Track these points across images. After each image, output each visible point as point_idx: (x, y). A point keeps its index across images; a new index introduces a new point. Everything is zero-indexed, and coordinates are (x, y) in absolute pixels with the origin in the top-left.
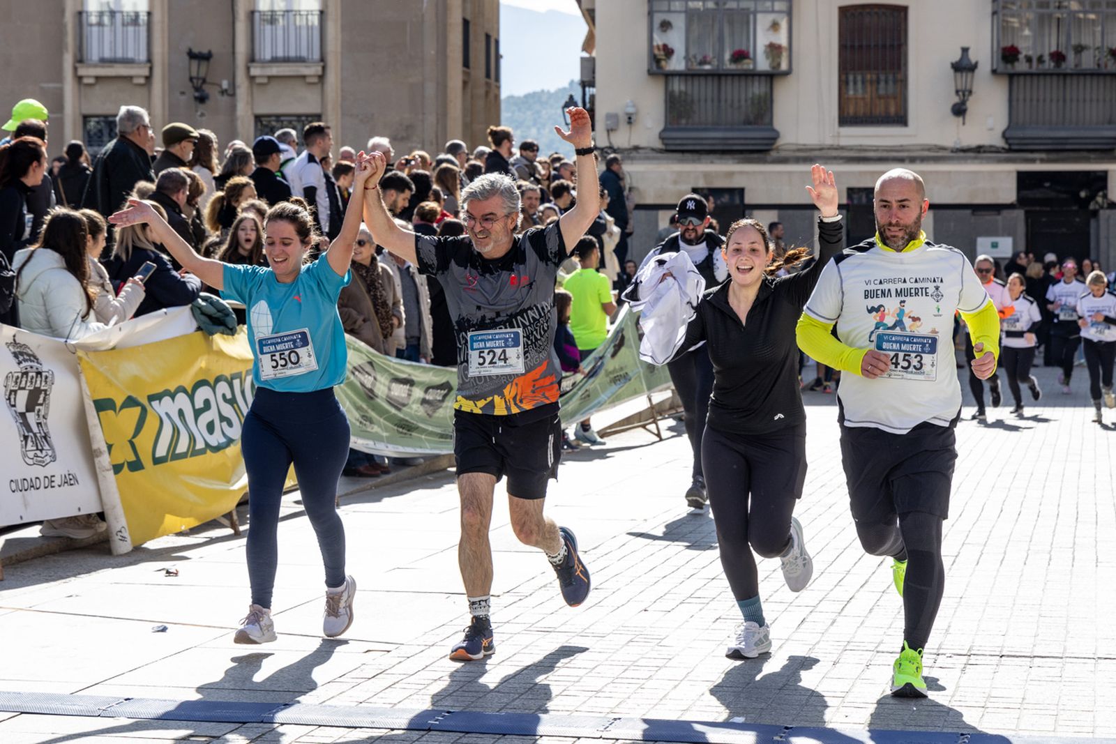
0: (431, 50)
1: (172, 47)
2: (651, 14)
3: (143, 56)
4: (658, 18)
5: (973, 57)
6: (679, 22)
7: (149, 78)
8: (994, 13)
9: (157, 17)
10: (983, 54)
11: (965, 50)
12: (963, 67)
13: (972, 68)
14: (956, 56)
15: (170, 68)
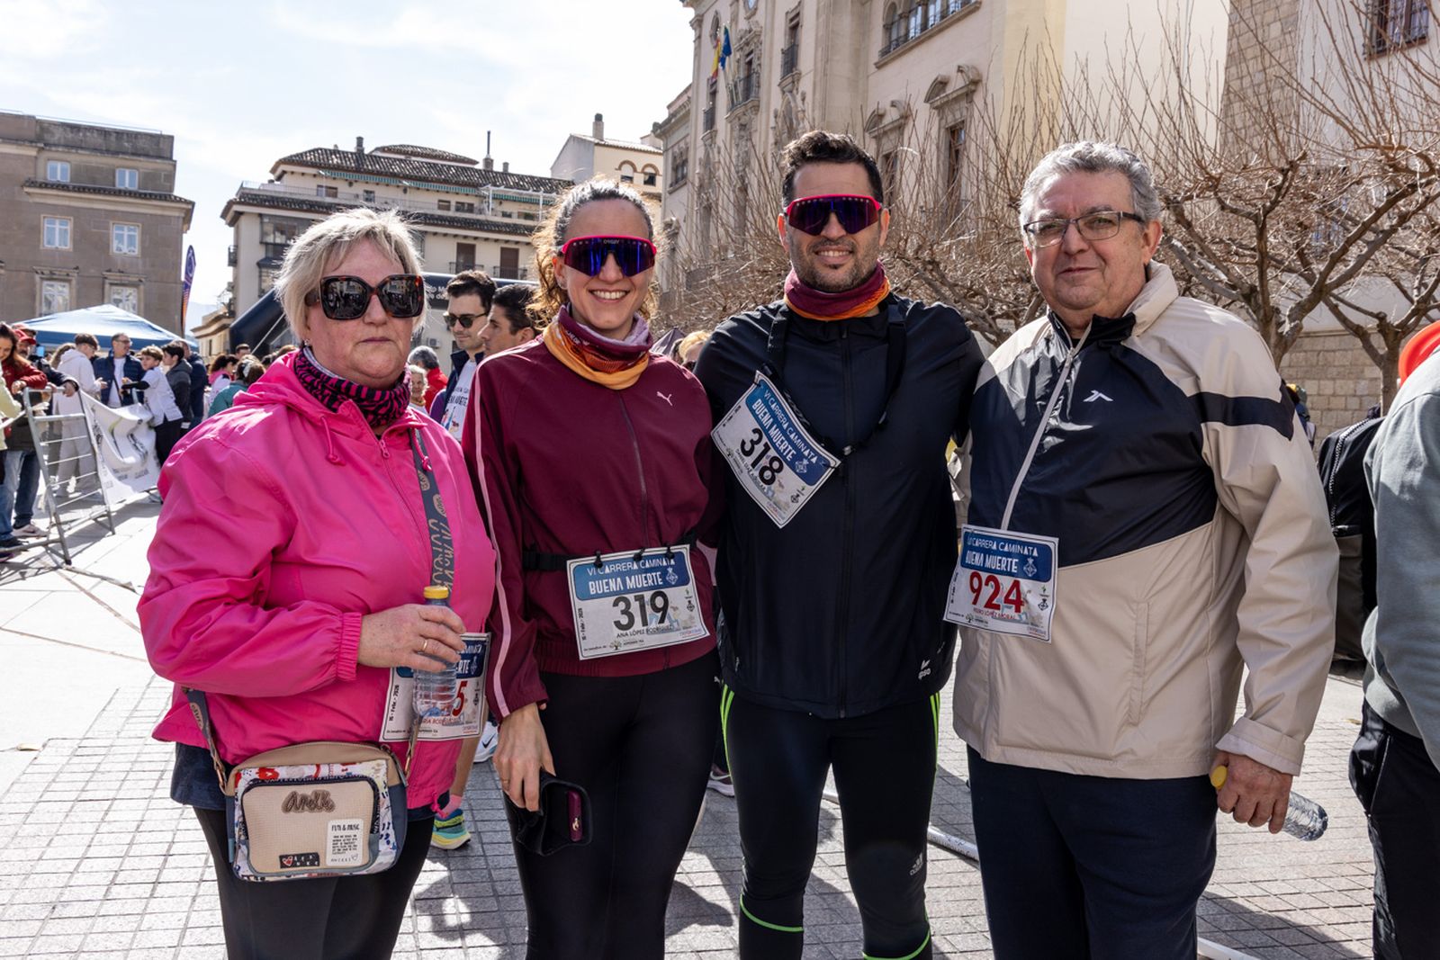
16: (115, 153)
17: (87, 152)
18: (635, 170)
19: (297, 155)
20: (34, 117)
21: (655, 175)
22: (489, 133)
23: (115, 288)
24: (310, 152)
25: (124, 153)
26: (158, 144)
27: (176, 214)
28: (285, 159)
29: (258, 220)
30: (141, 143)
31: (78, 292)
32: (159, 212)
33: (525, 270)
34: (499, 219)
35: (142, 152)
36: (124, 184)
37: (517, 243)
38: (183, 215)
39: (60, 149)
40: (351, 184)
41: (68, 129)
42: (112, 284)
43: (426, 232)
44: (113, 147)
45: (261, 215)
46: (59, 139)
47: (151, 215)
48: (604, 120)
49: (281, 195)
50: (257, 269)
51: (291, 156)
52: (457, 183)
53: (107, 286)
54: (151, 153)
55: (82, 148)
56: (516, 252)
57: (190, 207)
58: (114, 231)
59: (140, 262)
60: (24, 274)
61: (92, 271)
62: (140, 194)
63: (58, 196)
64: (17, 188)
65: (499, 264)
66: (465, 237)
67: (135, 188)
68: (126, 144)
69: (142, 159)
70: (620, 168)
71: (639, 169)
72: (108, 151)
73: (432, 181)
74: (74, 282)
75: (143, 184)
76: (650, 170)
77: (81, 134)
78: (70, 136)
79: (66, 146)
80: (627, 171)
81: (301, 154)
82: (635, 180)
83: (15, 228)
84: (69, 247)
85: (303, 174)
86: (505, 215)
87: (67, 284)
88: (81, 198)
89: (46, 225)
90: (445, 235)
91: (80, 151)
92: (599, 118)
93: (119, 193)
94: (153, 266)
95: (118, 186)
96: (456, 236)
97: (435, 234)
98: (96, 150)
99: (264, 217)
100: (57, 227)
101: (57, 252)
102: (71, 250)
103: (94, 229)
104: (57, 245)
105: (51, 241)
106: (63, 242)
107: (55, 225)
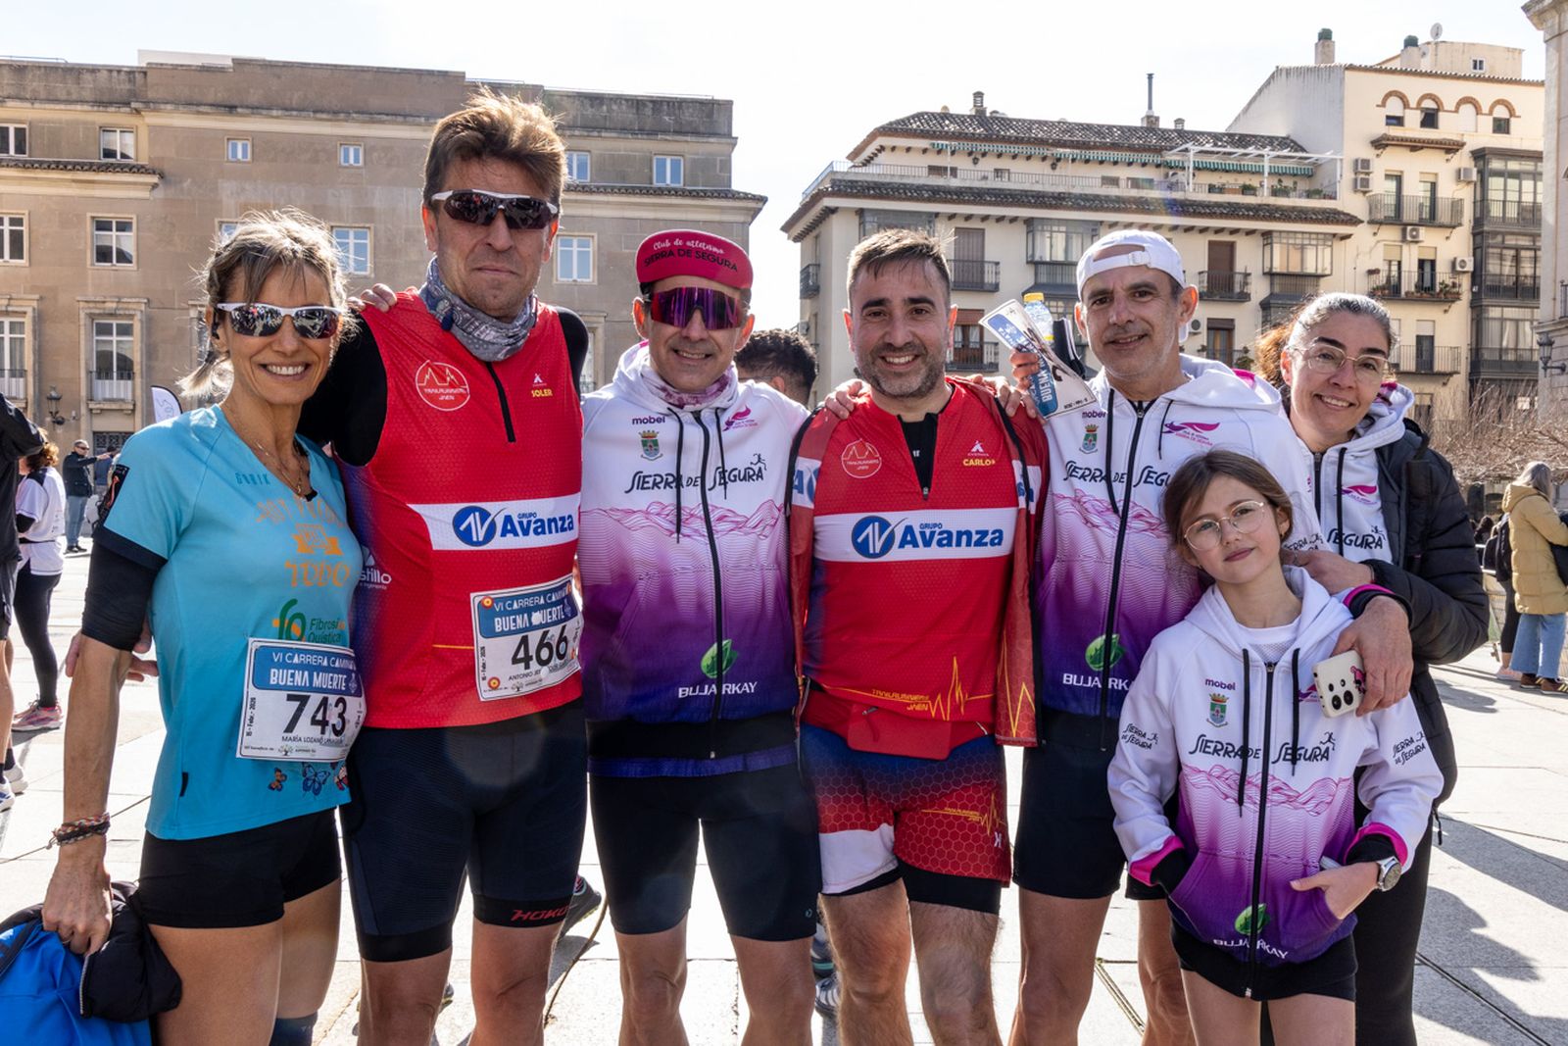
16: (652, 133)
17: (614, 135)
18: (1406, 105)
19: (898, 122)
20: (542, 87)
21: (1438, 110)
22: (1150, 76)
24: (913, 117)
25: (665, 132)
26: (710, 115)
27: (733, 218)
28: (883, 127)
29: (856, 220)
30: (687, 116)
31: (606, 348)
32: (716, 217)
33: (1247, 275)
34: (1204, 196)
35: (688, 129)
36: (664, 181)
37: (1233, 232)
38: (749, 219)
39: (577, 133)
40: (975, 161)
41: (587, 102)
43: (1101, 222)
44: (649, 124)
45: (861, 212)
46: (575, 117)
48: (1334, 38)
49: (888, 180)
51: (891, 124)
52: (1131, 148)
54: (702, 129)
55: (606, 129)
56: (1232, 246)
57: (760, 205)
62: (690, 192)
63: (576, 201)
65: (1206, 269)
67: (680, 185)
68: (667, 118)
69: (689, 139)
70: (1383, 104)
71: (1413, 104)
72: (641, 131)
73: (1095, 147)
75: (691, 177)
76: (1429, 104)
77: (605, 108)
78: (590, 111)
79: (584, 127)
80: (1394, 108)
81: (903, 121)
82: (1407, 121)
84: (591, 278)
85: (908, 150)
86: (1212, 189)
88: (608, 203)
91: (603, 134)
92: (1325, 36)
93: (660, 192)
95: (656, 184)
98: (624, 130)
99: (866, 214)
100: (575, 249)
101: (576, 288)
102: (596, 283)
103: (626, 248)
104: (575, 277)
105: (568, 273)
106: (583, 272)
107: (571, 246)
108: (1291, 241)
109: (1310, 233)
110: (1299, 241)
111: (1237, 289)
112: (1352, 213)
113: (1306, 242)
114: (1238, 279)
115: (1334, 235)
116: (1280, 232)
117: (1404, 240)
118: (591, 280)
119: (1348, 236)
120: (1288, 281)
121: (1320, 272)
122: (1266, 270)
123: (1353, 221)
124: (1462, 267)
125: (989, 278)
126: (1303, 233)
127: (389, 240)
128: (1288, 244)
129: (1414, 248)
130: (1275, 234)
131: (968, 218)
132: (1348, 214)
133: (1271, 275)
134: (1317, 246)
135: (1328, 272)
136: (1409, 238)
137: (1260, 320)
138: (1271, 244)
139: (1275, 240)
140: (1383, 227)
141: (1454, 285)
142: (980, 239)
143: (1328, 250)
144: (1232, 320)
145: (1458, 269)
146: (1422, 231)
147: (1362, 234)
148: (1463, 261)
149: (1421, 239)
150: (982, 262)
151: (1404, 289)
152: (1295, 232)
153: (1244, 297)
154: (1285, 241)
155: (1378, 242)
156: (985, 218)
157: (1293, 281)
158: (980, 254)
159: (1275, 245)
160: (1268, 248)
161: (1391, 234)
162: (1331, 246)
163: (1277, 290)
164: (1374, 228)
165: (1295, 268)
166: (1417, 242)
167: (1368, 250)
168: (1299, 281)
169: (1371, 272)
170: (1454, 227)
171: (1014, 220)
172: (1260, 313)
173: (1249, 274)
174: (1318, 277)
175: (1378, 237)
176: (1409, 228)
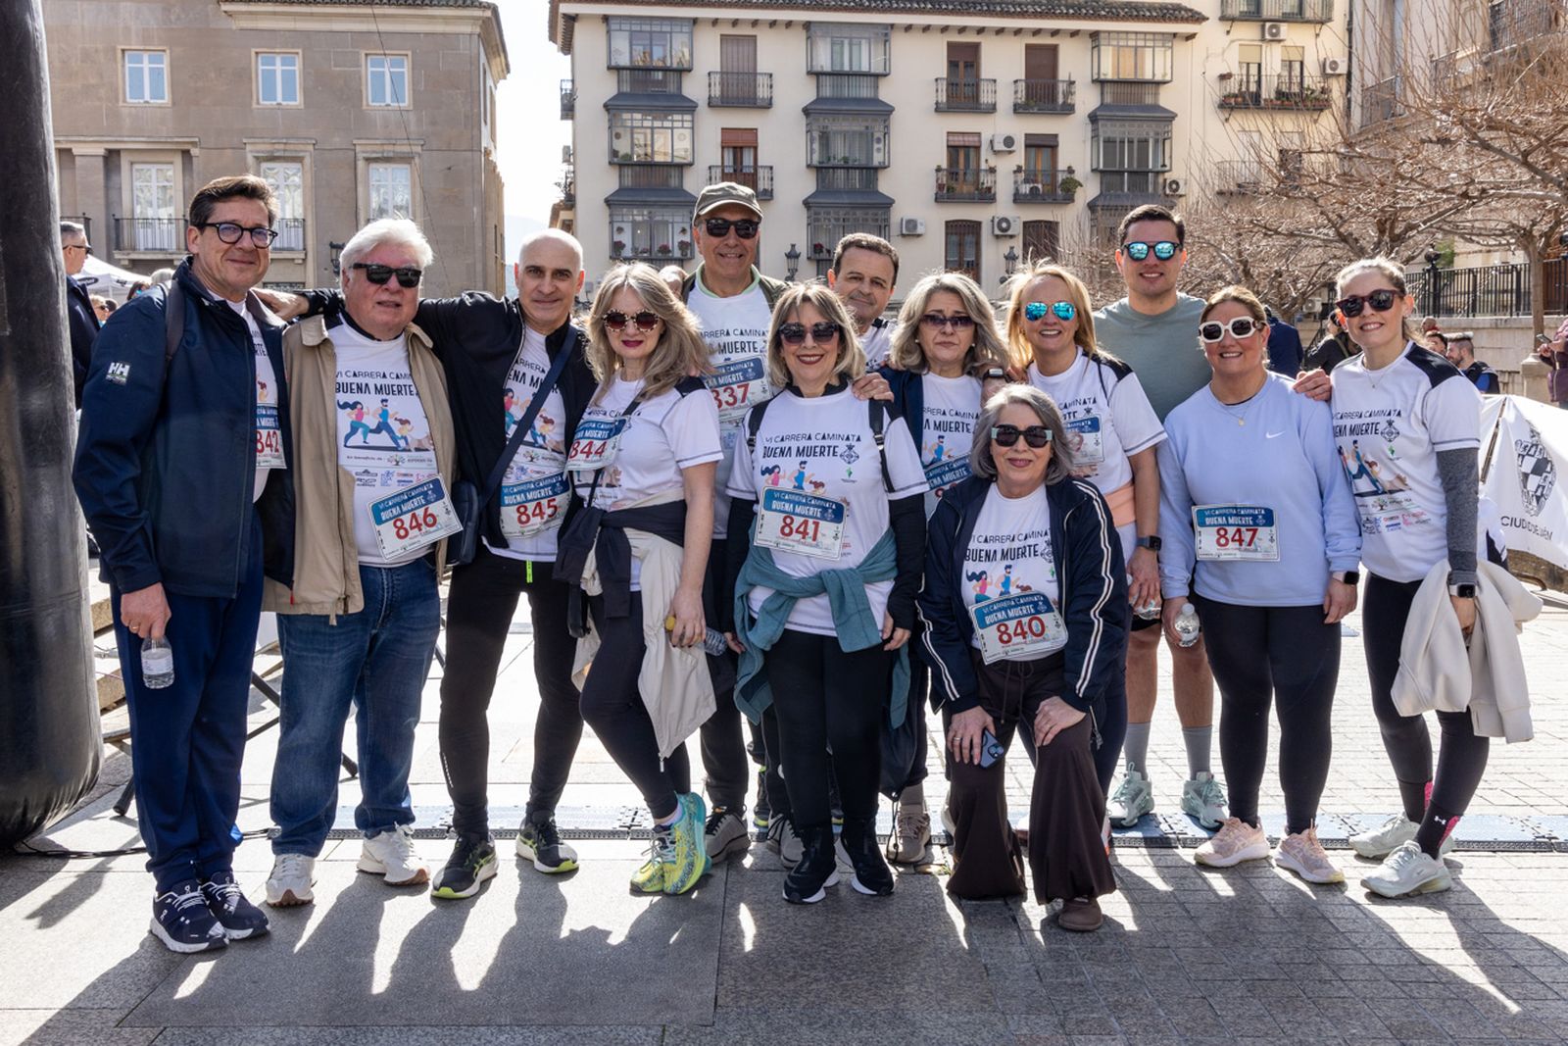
0: (479, 244)
1: (318, 241)
2: (611, 223)
3: (301, 247)
4: (616, 225)
5: (798, 250)
6: (628, 228)
7: (304, 260)
8: (808, 224)
9: (309, 222)
10: (803, 248)
11: (793, 246)
12: (792, 255)
13: (797, 256)
14: (788, 250)
15: (317, 253)
23: (373, 166)
27: (467, 29)
29: (603, 28)
31: (316, 178)
32: (440, 28)
33: (1072, 83)
37: (1055, 33)
38: (478, 30)
42: (368, 160)
43: (892, 26)
45: (606, 18)
47: (426, 34)
50: (605, 116)
53: (361, 164)
56: (1054, 50)
57: (488, 13)
58: (369, 69)
59: (412, 117)
60: (230, 151)
61: (337, 139)
63: (275, 13)
64: (211, 7)
65: (1023, 77)
66: (962, 30)
74: (307, 161)
83: (213, 75)
84: (298, 102)
87: (299, 165)
88: (312, 14)
89: (261, 67)
90: (926, 29)
94: (434, 123)
96: (945, 29)
97: (908, 28)
99: (612, 21)
100: (279, 68)
101: (279, 112)
102: (302, 107)
103: (335, 66)
104: (279, 99)
105: (270, 94)
106: (289, 94)
107: (274, 65)
108: (1122, 43)
109: (1145, 33)
110: (1132, 43)
111: (1061, 100)
112: (1196, 9)
113: (1141, 43)
114: (1061, 87)
115: (1175, 35)
116: (1109, 32)
117: (1263, 39)
118: (297, 103)
119: (1190, 37)
120: (1121, 89)
121: (1158, 78)
122: (1095, 77)
123: (1197, 18)
124: (1334, 69)
125: (762, 92)
126: (1136, 33)
127: (64, 62)
128: (1119, 47)
129: (1277, 48)
130: (1102, 35)
131: (735, 23)
132: (1191, 10)
133: (1101, 83)
134: (1154, 47)
135: (1168, 78)
136: (1268, 37)
137: (1089, 135)
138: (1098, 46)
139: (1102, 42)
140: (1236, 24)
141: (1323, 91)
142: (751, 48)
143: (1169, 53)
144: (1056, 136)
145: (1329, 71)
146: (1284, 27)
147: (1211, 33)
148: (1335, 62)
149: (1282, 37)
150: (755, 74)
151: (1264, 95)
152: (1127, 33)
153: (1068, 109)
154: (1115, 43)
155: (1233, 41)
156: (755, 23)
157: (1127, 89)
158: (751, 64)
159: (1102, 48)
160: (1096, 51)
161: (1248, 32)
162: (1172, 47)
163: (1108, 99)
164: (1226, 26)
165: (1127, 74)
166: (1280, 41)
167: (1220, 50)
168: (1135, 89)
169: (1224, 77)
170: (1322, 23)
171: (789, 24)
172: (1089, 127)
173: (1073, 83)
174: (1158, 83)
175: (1233, 35)
176: (1268, 25)
